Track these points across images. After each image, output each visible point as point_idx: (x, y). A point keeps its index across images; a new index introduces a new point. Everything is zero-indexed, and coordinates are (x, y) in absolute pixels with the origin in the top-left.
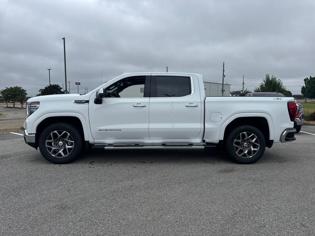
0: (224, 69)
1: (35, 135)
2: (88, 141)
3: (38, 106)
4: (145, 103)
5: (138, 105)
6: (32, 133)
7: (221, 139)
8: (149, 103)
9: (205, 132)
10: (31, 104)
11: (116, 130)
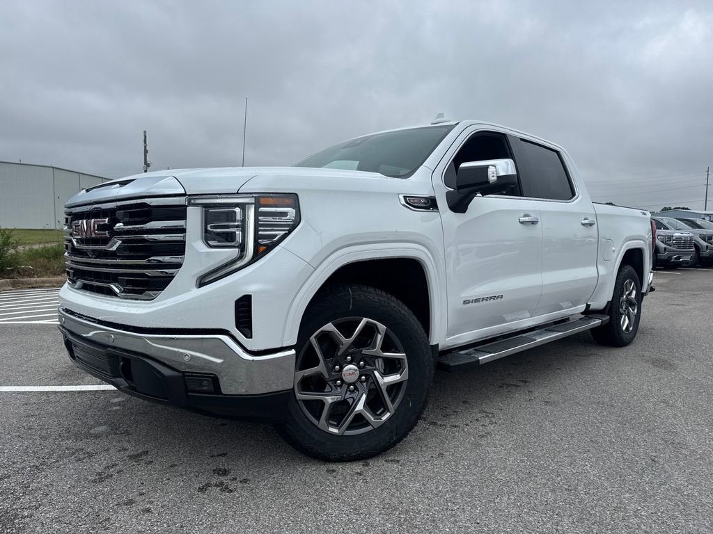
0: (145, 147)
1: (293, 352)
2: (438, 345)
3: (291, 212)
4: (535, 212)
5: (527, 219)
6: (284, 345)
7: (610, 299)
8: (540, 212)
9: (597, 285)
10: (259, 201)
11: (494, 298)
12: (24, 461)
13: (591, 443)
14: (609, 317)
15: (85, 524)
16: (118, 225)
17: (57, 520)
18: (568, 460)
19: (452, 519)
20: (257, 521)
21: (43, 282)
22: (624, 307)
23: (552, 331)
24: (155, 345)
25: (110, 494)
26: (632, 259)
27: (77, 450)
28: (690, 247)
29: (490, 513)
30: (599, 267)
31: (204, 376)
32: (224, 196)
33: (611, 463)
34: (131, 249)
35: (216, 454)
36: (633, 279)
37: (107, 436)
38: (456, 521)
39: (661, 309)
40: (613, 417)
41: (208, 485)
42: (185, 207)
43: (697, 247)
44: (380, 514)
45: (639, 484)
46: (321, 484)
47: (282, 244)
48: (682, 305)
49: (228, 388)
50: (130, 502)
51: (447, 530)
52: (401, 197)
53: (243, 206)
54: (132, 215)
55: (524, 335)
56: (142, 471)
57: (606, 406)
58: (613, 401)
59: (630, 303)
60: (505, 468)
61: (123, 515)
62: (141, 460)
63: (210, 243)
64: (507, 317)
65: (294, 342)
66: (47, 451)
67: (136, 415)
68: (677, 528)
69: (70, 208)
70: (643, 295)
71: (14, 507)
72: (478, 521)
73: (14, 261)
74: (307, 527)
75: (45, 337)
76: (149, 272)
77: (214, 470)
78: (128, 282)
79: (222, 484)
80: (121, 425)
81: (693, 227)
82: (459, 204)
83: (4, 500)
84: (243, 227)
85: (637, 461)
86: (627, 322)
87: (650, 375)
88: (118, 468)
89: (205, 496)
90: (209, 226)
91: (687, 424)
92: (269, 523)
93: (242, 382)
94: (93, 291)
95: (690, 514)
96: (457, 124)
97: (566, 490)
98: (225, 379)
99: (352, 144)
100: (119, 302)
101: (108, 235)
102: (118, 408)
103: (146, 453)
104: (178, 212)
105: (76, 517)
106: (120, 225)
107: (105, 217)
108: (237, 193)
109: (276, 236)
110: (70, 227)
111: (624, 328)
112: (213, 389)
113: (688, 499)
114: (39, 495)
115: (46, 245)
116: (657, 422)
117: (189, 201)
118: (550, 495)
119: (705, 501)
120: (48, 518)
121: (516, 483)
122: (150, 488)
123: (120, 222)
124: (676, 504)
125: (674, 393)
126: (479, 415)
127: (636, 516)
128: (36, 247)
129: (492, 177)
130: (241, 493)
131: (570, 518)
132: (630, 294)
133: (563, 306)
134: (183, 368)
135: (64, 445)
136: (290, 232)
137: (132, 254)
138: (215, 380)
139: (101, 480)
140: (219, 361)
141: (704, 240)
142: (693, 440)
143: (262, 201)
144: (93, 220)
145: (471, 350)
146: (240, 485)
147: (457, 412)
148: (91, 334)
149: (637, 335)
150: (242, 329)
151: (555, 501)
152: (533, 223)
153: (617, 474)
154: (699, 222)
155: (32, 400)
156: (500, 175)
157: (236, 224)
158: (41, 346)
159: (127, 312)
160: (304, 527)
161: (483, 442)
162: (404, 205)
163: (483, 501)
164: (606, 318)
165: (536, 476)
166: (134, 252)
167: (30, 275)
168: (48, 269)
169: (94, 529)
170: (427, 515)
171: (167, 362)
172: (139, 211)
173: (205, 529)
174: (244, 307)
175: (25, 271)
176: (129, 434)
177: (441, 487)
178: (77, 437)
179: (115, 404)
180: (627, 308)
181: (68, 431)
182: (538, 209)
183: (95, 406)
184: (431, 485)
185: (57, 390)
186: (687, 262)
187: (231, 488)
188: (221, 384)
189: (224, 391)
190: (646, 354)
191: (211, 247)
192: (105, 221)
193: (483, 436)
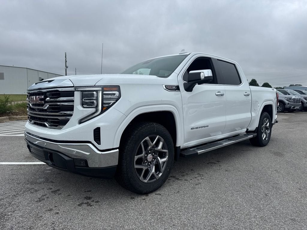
1: (118, 150)
2: (180, 146)
3: (117, 93)
4: (223, 90)
5: (219, 94)
6: (114, 148)
7: (257, 126)
8: (225, 91)
9: (251, 121)
10: (103, 89)
11: (205, 127)
12: (10, 193)
13: (242, 187)
14: (256, 134)
15: (32, 218)
16: (47, 98)
17: (21, 216)
18: (231, 195)
19: (179, 218)
20: (100, 218)
21: (22, 118)
22: (264, 130)
23: (231, 140)
24: (62, 147)
25: (43, 206)
26: (267, 109)
27: (31, 189)
28: (299, 103)
29: (195, 216)
30: (252, 113)
31: (81, 160)
32: (89, 87)
33: (248, 196)
34: (53, 108)
35: (86, 191)
36: (268, 118)
37: (43, 183)
38: (180, 219)
39: (283, 130)
40: (253, 177)
41: (82, 203)
42: (74, 91)
43: (302, 103)
44: (150, 216)
45: (258, 204)
46: (128, 203)
47: (113, 106)
48: (293, 128)
49: (91, 165)
50: (51, 210)
51: (176, 222)
52: (164, 86)
53: (97, 91)
54: (53, 95)
55: (218, 142)
56: (57, 198)
57: (251, 172)
58: (254, 170)
59: (267, 128)
60: (204, 198)
61: (48, 215)
62: (56, 193)
63: (84, 106)
64: (211, 134)
65: (118, 146)
66: (19, 189)
67: (56, 174)
68: (270, 223)
69: (29, 91)
70: (272, 124)
71: (5, 211)
72: (189, 219)
73: (10, 109)
74: (120, 220)
75: (21, 142)
76: (60, 118)
77: (85, 197)
78: (52, 122)
79: (88, 203)
80: (50, 179)
81: (301, 94)
82: (189, 88)
83: (1, 208)
84: (97, 100)
85: (259, 195)
86: (265, 136)
87: (272, 159)
88: (47, 196)
89: (81, 208)
90: (83, 99)
91: (283, 180)
92: (105, 219)
93: (97, 163)
94: (38, 125)
95: (277, 217)
96: (190, 54)
97: (228, 207)
98: (90, 161)
99: (147, 62)
100: (48, 130)
101: (43, 103)
102: (49, 171)
103: (59, 190)
104: (71, 94)
105: (29, 215)
106: (48, 99)
107: (42, 95)
108: (95, 86)
109: (111, 103)
110: (29, 99)
111: (264, 139)
112: (85, 165)
113: (277, 211)
114: (15, 206)
115: (24, 102)
116: (271, 179)
117: (75, 89)
118: (221, 209)
119: (284, 212)
120: (18, 215)
121: (207, 204)
122: (59, 204)
123: (48, 97)
124: (272, 213)
125: (281, 167)
126: (197, 176)
127: (254, 218)
128: (19, 102)
129: (202, 77)
130: (95, 206)
131: (227, 218)
132: (267, 124)
133: (237, 129)
134: (73, 157)
135: (26, 186)
136: (116, 101)
137: (53, 110)
138: (86, 162)
139: (40, 201)
140: (88, 154)
141: (306, 100)
142: (285, 187)
143: (105, 89)
144: (37, 96)
145: (195, 148)
146: (95, 203)
147: (188, 174)
148: (36, 143)
149: (269, 142)
150: (97, 141)
151: (222, 211)
152: (222, 95)
153: (250, 200)
154: (304, 91)
155: (15, 168)
156: (206, 76)
157: (94, 98)
158: (19, 145)
159: (51, 134)
160: (119, 220)
161: (197, 187)
162: (165, 89)
163: (193, 211)
164: (255, 134)
165: (216, 201)
166: (54, 110)
167: (17, 115)
168: (24, 112)
169: (36, 220)
170: (169, 216)
171: (66, 154)
172: (56, 93)
173: (79, 221)
174: (97, 132)
175: (15, 113)
176: (52, 182)
177: (176, 205)
178: (32, 183)
179: (48, 170)
180: (265, 130)
181: (28, 181)
182: (224, 89)
183: (40, 171)
184: (172, 204)
185: (25, 164)
186: (298, 109)
187: (92, 204)
188: (88, 163)
189: (90, 166)
190: (273, 150)
191: (84, 107)
192: (42, 97)
193: (197, 184)
